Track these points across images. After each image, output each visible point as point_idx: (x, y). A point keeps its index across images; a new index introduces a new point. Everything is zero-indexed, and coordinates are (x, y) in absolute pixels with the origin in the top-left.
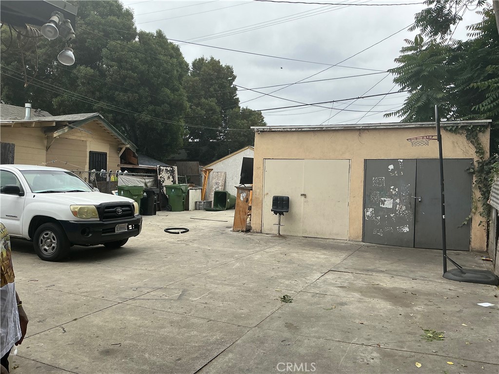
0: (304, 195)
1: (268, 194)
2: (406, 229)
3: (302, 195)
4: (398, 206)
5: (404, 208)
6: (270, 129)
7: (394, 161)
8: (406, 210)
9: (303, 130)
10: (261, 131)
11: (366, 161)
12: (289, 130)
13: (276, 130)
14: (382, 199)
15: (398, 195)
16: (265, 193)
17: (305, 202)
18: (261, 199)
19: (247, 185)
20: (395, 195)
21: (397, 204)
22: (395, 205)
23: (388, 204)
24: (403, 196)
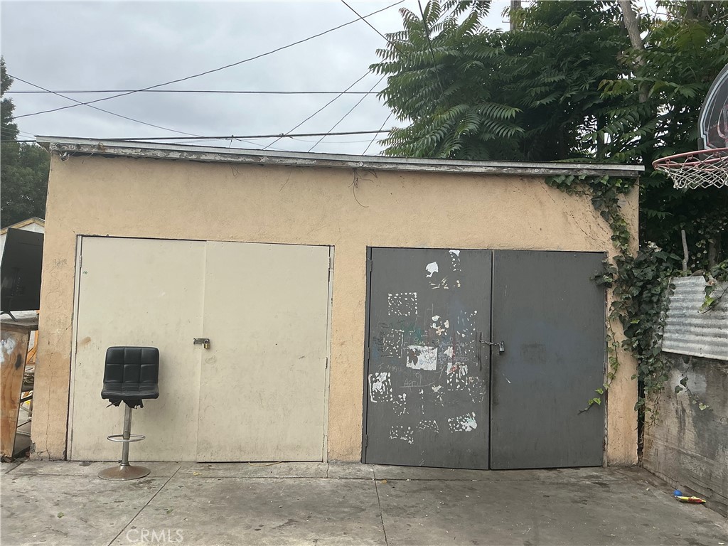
0: (206, 343)
1: (88, 340)
2: (470, 424)
3: (197, 342)
4: (450, 365)
5: (464, 369)
6: (99, 147)
7: (440, 254)
8: (468, 374)
9: (203, 157)
10: (70, 153)
11: (370, 250)
12: (159, 154)
13: (121, 152)
14: (412, 347)
15: (452, 338)
16: (81, 337)
17: (207, 361)
18: (66, 356)
19: (17, 314)
20: (443, 337)
21: (447, 359)
22: (442, 362)
23: (427, 360)
24: (463, 340)
